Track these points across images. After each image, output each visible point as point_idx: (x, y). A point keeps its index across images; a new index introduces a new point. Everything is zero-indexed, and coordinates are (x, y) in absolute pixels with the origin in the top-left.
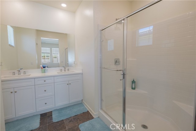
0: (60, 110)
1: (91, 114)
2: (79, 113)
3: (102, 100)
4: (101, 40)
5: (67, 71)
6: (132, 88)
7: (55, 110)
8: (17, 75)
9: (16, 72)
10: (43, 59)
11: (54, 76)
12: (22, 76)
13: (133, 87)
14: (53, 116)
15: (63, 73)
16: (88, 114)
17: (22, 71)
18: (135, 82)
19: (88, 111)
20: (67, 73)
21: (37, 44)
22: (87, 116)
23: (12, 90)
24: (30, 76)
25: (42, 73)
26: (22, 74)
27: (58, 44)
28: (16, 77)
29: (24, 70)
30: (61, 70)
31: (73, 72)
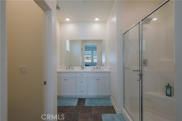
0: (91, 99)
1: (114, 109)
2: (104, 106)
3: (124, 98)
4: (123, 42)
5: (98, 69)
6: (167, 95)
7: (88, 98)
8: (68, 69)
9: (68, 68)
10: (86, 59)
11: (88, 72)
12: (71, 70)
13: (167, 93)
14: (86, 101)
15: (96, 70)
16: (112, 108)
17: (71, 67)
18: (171, 88)
19: (113, 106)
20: (98, 70)
21: (82, 49)
22: (111, 110)
23: (65, 78)
24: (74, 71)
25: (82, 69)
26: (71, 69)
27: (96, 48)
28: (68, 70)
29: (72, 67)
30: (94, 68)
31: (103, 70)
